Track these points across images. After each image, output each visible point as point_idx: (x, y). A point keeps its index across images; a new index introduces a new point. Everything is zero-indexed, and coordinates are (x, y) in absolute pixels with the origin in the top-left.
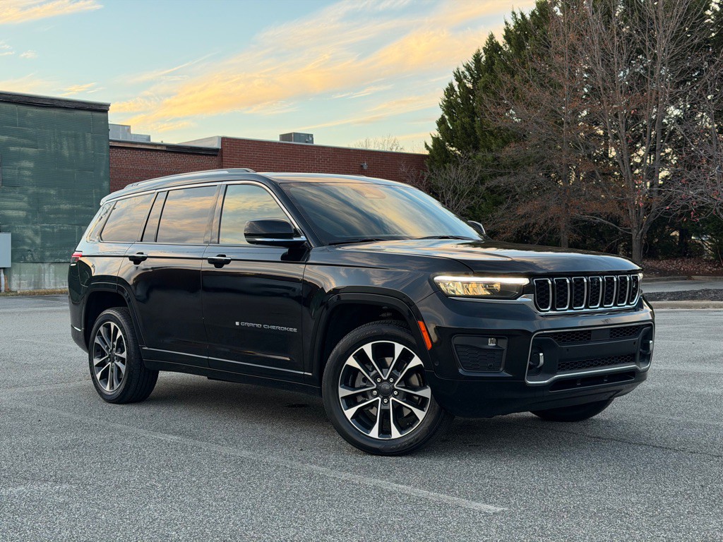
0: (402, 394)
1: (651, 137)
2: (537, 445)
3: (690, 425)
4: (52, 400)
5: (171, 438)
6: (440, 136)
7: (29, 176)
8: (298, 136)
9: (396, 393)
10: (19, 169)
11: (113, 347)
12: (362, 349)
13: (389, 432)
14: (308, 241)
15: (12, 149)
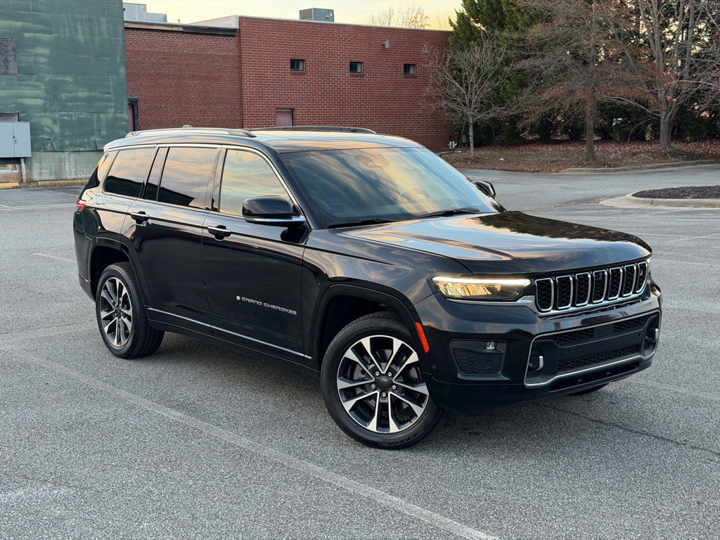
0: (400, 389)
1: (684, 12)
2: (537, 433)
3: (695, 401)
4: (62, 351)
5: (175, 415)
6: (465, 11)
7: (45, 64)
8: (318, 12)
9: (394, 387)
10: (35, 56)
11: (119, 303)
12: (361, 342)
13: (388, 426)
14: (307, 221)
15: (27, 35)
